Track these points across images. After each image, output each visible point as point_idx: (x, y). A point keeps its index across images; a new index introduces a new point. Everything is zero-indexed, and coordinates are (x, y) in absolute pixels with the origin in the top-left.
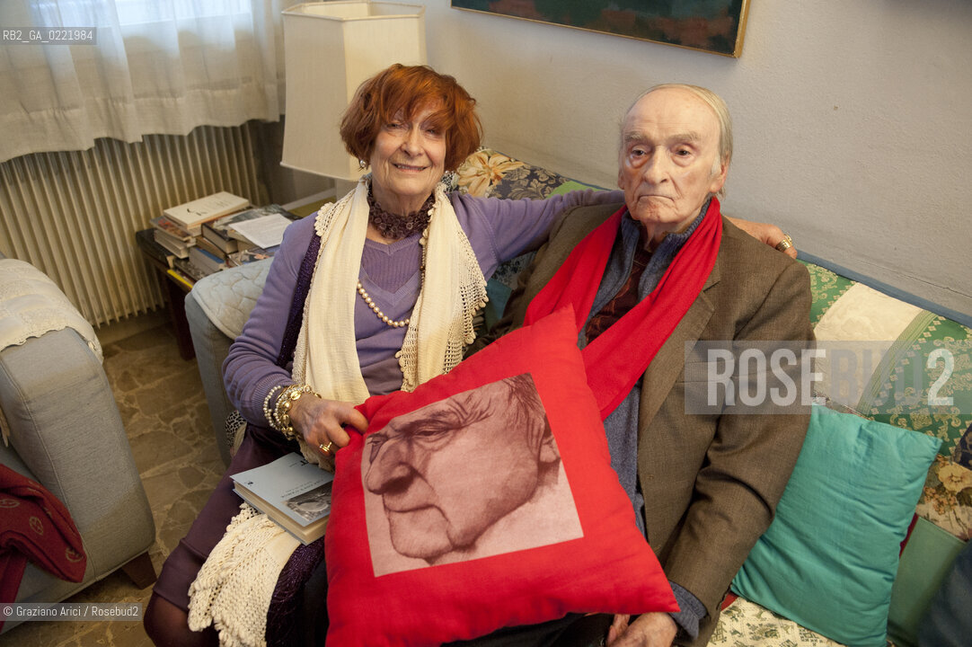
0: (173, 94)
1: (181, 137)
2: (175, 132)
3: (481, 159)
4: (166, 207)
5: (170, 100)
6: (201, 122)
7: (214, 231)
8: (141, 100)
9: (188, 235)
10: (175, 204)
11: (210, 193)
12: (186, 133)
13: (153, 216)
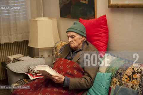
0: (11, 35)
1: (12, 43)
2: (11, 42)
3: (61, 43)
4: (8, 56)
5: (10, 36)
6: (15, 41)
7: (16, 59)
8: (5, 36)
9: (10, 60)
10: (10, 55)
11: (17, 54)
12: (13, 42)
13: (5, 58)
